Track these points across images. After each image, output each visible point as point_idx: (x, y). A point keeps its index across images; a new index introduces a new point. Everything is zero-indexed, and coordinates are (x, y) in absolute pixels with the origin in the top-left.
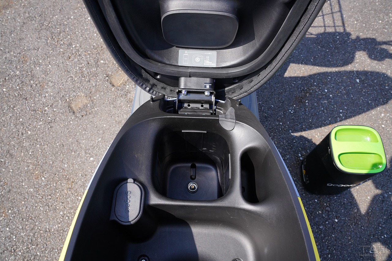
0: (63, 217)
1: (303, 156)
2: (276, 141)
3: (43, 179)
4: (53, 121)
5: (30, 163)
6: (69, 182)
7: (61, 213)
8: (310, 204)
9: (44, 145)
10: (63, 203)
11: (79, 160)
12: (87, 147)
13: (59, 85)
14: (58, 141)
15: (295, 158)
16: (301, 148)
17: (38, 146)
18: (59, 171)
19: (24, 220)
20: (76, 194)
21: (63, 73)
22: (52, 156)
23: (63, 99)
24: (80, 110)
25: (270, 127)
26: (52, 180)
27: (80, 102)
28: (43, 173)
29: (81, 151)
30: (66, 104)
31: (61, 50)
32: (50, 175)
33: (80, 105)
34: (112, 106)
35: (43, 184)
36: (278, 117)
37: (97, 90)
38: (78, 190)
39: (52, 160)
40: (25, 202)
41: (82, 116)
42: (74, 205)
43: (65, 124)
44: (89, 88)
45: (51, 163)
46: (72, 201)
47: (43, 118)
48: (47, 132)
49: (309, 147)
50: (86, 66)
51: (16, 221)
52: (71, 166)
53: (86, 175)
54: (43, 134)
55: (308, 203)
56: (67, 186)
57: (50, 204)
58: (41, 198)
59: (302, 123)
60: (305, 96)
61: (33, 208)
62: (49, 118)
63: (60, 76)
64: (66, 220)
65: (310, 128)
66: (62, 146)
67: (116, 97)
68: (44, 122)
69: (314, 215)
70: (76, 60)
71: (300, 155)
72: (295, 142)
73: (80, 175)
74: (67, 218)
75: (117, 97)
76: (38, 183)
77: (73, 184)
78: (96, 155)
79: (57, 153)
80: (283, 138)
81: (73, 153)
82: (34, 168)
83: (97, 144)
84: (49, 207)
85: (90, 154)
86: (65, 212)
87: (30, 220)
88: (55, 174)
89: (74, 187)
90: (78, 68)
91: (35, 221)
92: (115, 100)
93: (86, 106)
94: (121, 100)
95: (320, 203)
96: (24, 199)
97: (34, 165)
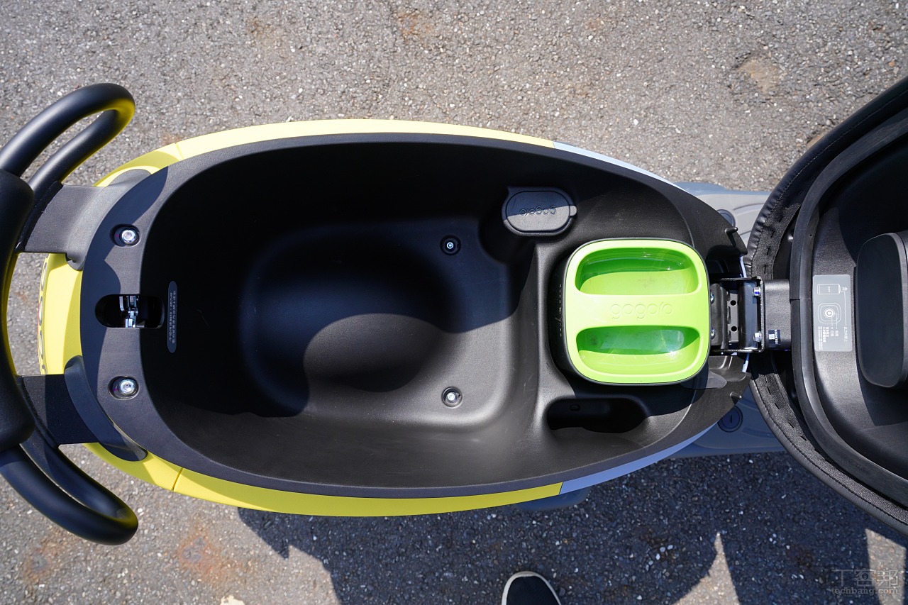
0: (521, 90)
1: (669, 555)
2: (699, 499)
3: (590, 37)
4: (714, 28)
5: (621, 5)
6: (586, 87)
7: (528, 86)
8: (568, 556)
9: (659, 22)
10: (546, 84)
11: (632, 99)
12: (660, 109)
13: (803, 22)
14: (671, 49)
15: (663, 536)
16: (686, 552)
17: (657, 12)
18: (607, 63)
19: (512, 22)
20: (564, 105)
21: (833, 24)
22: (637, 43)
23: (767, 38)
24: (742, 78)
25: (730, 489)
26: (589, 54)
27: (762, 75)
28: (601, 34)
29: (652, 99)
30: (755, 47)
31: (897, 6)
32: (598, 49)
33: (755, 77)
34: (759, 144)
35: (580, 39)
36: (755, 506)
37: (794, 106)
38: (573, 107)
39: (630, 44)
40: (545, 14)
41: (729, 86)
42: (544, 106)
43: (710, 54)
44: (798, 87)
45: (623, 45)
46: (551, 100)
47: (719, 7)
48: (688, 23)
49: (690, 568)
50: (858, 70)
51: (509, 8)
52: (619, 85)
53: (602, 117)
54: (682, 15)
55: (571, 553)
56: (579, 86)
57: (543, 61)
58: (554, 42)
59: (746, 559)
60: (816, 575)
61: (534, 32)
62: (719, 20)
63: (826, 17)
64: (516, 97)
65: (735, 576)
66: (660, 58)
67: (781, 148)
68: (710, 11)
69: (549, 563)
70: (872, 44)
71: (670, 547)
72: (698, 539)
73: (602, 106)
74: (520, 98)
75: (781, 153)
76: (581, 31)
77: (584, 96)
78: (644, 130)
79: (644, 52)
80: (706, 514)
81: (646, 84)
82: (611, 16)
83: (667, 128)
84: (537, 61)
85: (646, 116)
86: (529, 92)
87: (512, 33)
88: (600, 59)
89: (577, 99)
90: (850, 53)
91: (512, 42)
92: (772, 147)
93: (755, 88)
94: (775, 160)
95: (572, 577)
96: (551, 12)
97: (616, 14)
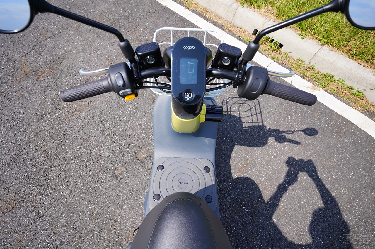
0: (109, 243)
1: (243, 204)
2: (228, 195)
3: (98, 219)
4: (104, 182)
5: (91, 208)
6: (112, 221)
7: (108, 241)
8: (247, 235)
9: (99, 197)
10: (109, 234)
11: (119, 207)
12: (123, 199)
13: (108, 159)
14: (107, 194)
15: (238, 205)
16: (242, 199)
17: (96, 198)
18: (107, 214)
19: (87, 245)
20: (116, 229)
21: (111, 152)
22: (103, 204)
23: (110, 168)
24: (119, 175)
25: (225, 186)
26: (103, 219)
27: (120, 170)
28: (98, 215)
29: (120, 201)
30: (112, 172)
31: (110, 137)
32: (102, 217)
33: (120, 172)
34: (137, 172)
35: (98, 222)
36: (229, 180)
37: (130, 163)
38: (118, 226)
39: (103, 207)
40: (87, 234)
41: (121, 179)
42: (115, 235)
43: (111, 184)
44: (125, 162)
45: (103, 209)
46: (114, 233)
47: (99, 180)
48: (101, 189)
49: (246, 198)
50: (123, 147)
51: (82, 246)
52: (114, 211)
53: (122, 217)
54: (99, 190)
55: (246, 234)
56: (112, 224)
57: (101, 235)
58: (96, 231)
59: (242, 183)
60: (244, 166)
61: (92, 238)
62: (102, 180)
63: (109, 153)
64: (111, 245)
66: (109, 197)
67: (139, 167)
68: (99, 183)
69: (249, 242)
70: (118, 143)
71: (241, 204)
72: (238, 196)
73: (119, 216)
74: (111, 244)
75: (140, 167)
76: (95, 222)
77: (115, 222)
78: (128, 204)
79: (106, 202)
80: (232, 193)
81: (115, 202)
82: (93, 212)
83: (129, 197)
84: (101, 237)
85: (124, 203)
86: (110, 240)
87: (90, 246)
88: (105, 216)
89: (115, 224)
90: (119, 148)
91: (93, 246)
92: (139, 169)
93: (122, 172)
94: (142, 169)
95: (252, 234)
96: (87, 232)
97: (93, 210)
